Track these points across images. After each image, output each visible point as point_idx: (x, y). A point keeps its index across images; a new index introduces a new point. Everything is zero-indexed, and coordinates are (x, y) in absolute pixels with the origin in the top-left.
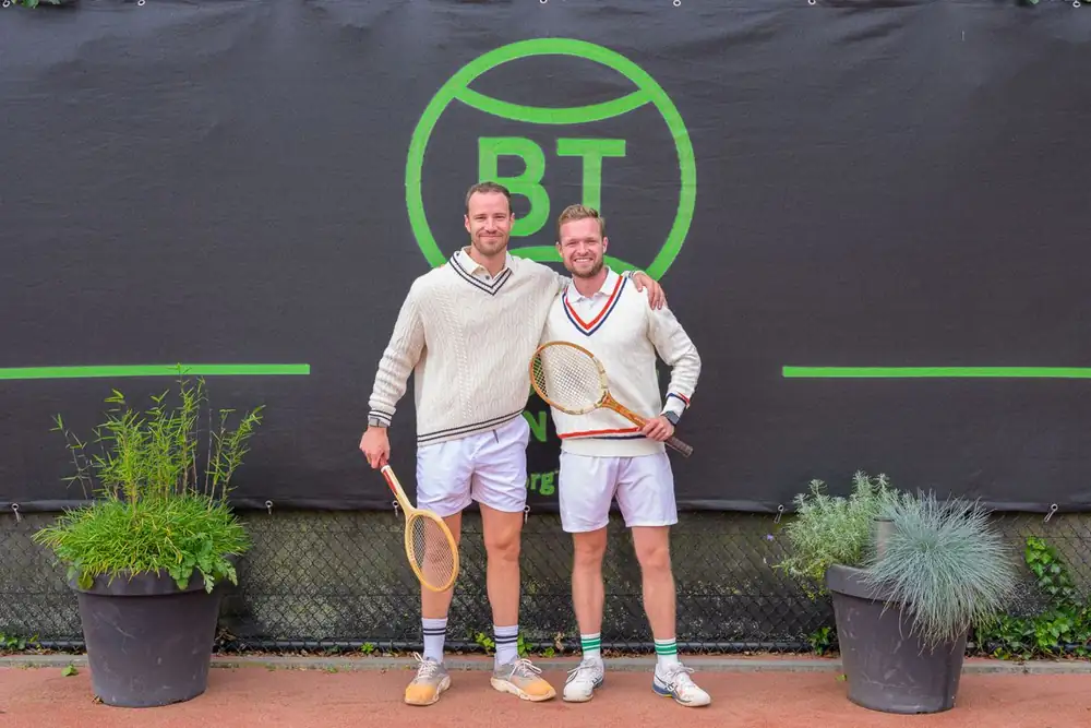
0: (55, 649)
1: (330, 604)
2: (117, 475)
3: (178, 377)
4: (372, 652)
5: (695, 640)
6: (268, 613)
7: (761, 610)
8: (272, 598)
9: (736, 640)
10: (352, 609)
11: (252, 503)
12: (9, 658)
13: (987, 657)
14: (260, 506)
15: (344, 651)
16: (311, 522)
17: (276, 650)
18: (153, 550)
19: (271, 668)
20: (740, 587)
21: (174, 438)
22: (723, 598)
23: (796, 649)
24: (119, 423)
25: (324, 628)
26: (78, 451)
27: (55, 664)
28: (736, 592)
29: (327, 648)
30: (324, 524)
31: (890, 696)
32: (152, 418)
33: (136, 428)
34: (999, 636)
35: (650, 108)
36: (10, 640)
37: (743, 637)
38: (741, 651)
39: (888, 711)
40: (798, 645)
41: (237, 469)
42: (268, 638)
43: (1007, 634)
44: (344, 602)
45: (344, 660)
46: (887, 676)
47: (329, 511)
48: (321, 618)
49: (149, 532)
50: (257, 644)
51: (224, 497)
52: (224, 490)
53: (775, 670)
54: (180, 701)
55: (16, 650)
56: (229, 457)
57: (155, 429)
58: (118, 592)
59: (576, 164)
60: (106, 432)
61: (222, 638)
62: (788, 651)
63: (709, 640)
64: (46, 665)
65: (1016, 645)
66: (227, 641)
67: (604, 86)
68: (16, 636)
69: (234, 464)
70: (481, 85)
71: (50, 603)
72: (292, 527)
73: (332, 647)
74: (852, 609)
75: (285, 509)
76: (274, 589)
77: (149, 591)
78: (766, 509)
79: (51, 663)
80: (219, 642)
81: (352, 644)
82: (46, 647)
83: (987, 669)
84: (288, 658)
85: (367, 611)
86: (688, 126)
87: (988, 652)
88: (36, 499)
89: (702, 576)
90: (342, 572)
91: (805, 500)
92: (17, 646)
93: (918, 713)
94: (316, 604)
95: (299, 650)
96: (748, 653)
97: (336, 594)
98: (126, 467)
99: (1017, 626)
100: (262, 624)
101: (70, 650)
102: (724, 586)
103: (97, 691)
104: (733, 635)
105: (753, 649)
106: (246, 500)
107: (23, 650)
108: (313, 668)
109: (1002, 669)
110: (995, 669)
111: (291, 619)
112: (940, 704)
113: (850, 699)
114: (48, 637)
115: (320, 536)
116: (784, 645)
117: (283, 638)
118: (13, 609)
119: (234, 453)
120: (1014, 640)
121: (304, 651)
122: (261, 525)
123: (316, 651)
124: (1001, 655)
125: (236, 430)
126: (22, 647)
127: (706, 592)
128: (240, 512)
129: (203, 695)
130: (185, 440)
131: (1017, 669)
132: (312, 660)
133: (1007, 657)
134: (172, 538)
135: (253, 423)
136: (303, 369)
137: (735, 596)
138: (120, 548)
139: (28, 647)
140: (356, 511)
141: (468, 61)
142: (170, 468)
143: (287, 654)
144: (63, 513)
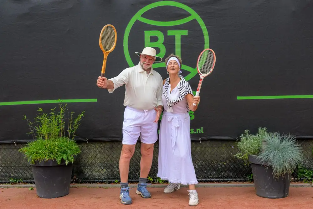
0: (27, 183)
1: (105, 169)
2: (41, 132)
3: (59, 103)
4: (118, 183)
5: (213, 178)
6: (87, 172)
7: (233, 169)
8: (89, 167)
9: (226, 178)
10: (112, 170)
11: (82, 139)
12: (14, 185)
13: (301, 182)
14: (84, 140)
15: (110, 182)
16: (99, 145)
17: (90, 182)
18: (52, 153)
19: (88, 187)
20: (226, 162)
21: (58, 121)
22: (221, 166)
23: (243, 180)
24: (42, 117)
25: (104, 176)
26: (31, 125)
27: (27, 187)
28: (225, 164)
29: (105, 182)
30: (103, 145)
31: (267, 193)
32: (51, 115)
33: (47, 118)
34: (305, 176)
35: (195, 20)
36: (14, 180)
37: (227, 177)
38: (227, 181)
39: (267, 198)
40: (244, 179)
41: (77, 130)
42: (87, 179)
43: (307, 175)
44: (109, 168)
45: (110, 185)
46: (266, 187)
47: (104, 142)
48: (103, 173)
49: (51, 148)
50: (84, 180)
51: (73, 138)
52: (73, 136)
53: (236, 186)
54: (61, 197)
55: (16, 183)
56: (74, 126)
57: (52, 118)
58: (42, 165)
59: (173, 38)
60: (38, 120)
61: (75, 179)
62: (241, 181)
63: (217, 178)
64: (24, 187)
65: (310, 178)
66: (76, 180)
67: (181, 14)
68: (16, 179)
69: (76, 128)
70: (144, 15)
71: (25, 169)
72: (93, 147)
73: (106, 181)
74: (256, 168)
75: (91, 141)
76: (89, 164)
77: (51, 165)
78: (233, 139)
79: (26, 186)
80: (73, 180)
81: (112, 180)
82: (25, 182)
83: (300, 186)
84: (93, 185)
85: (116, 171)
86: (206, 25)
87: (301, 181)
88: (20, 140)
89: (214, 159)
90: (109, 159)
91: (243, 136)
92: (16, 182)
93: (276, 198)
94: (101, 169)
95: (96, 182)
96: (228, 182)
97: (107, 166)
98: (44, 129)
99: (310, 173)
100: (86, 175)
101: (31, 183)
102: (221, 162)
103: (38, 194)
104: (224, 176)
105: (230, 180)
106: (80, 139)
107: (18, 183)
108: (100, 187)
109: (305, 185)
110: (303, 186)
111: (94, 173)
112: (282, 196)
113: (257, 194)
114: (25, 179)
115: (102, 149)
116: (240, 179)
117: (92, 179)
118: (15, 171)
119: (76, 125)
120: (309, 177)
121: (98, 183)
122: (84, 146)
123: (102, 182)
124: (305, 182)
125: (77, 118)
126: (18, 182)
127: (216, 164)
128: (78, 142)
129: (68, 195)
130: (61, 121)
131: (310, 186)
132: (101, 185)
133: (307, 182)
134: (57, 150)
135: (82, 116)
136: (95, 100)
137: (224, 165)
138: (43, 153)
139: (19, 182)
140: (112, 141)
141: (141, 8)
142: (57, 129)
143: (93, 183)
144: (27, 143)
